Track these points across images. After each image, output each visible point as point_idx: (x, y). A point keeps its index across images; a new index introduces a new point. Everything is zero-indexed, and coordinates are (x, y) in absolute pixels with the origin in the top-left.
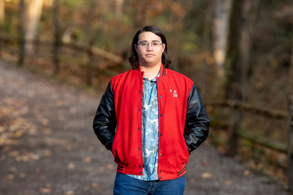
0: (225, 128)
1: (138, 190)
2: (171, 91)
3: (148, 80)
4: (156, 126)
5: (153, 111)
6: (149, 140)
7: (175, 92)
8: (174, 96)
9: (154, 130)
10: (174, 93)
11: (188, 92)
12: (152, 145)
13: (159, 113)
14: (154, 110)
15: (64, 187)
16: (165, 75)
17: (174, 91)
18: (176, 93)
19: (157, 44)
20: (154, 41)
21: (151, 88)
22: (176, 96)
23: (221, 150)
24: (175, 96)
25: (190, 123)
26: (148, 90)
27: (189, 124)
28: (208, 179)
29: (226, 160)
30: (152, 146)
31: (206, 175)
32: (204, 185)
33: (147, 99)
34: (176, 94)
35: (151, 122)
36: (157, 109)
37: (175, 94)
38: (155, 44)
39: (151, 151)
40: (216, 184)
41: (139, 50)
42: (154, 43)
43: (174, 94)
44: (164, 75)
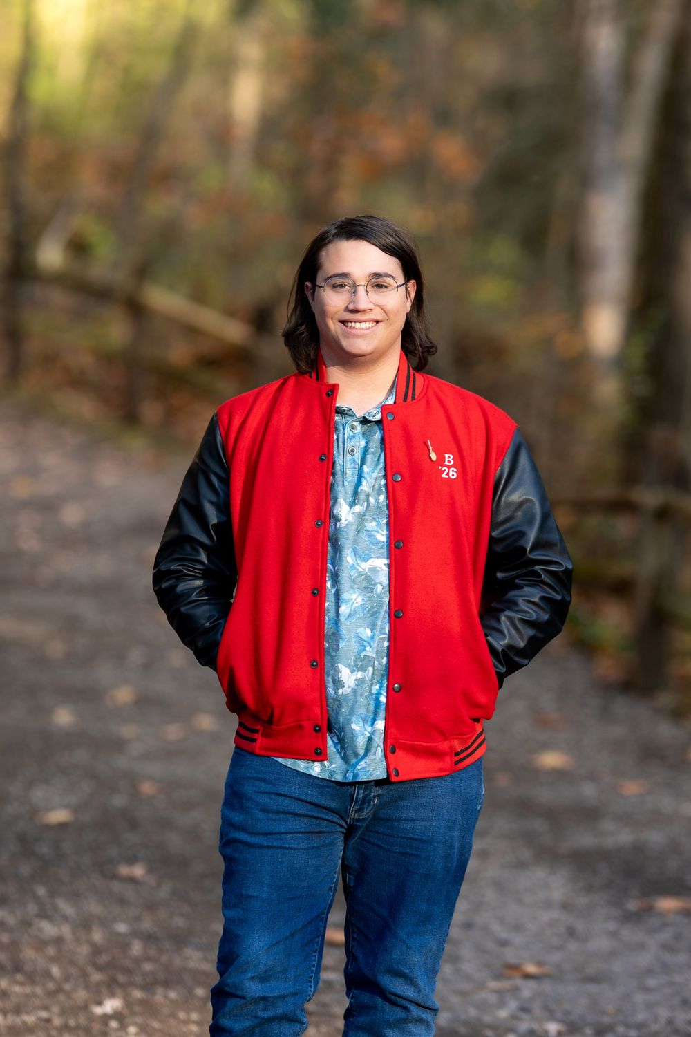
0: (622, 589)
1: (310, 813)
2: (434, 456)
3: (353, 415)
4: (380, 583)
5: (368, 528)
6: (353, 634)
7: (449, 458)
8: (444, 475)
9: (370, 599)
10: (446, 463)
11: (497, 460)
12: (364, 650)
13: (390, 537)
14: (371, 525)
15: (39, 794)
16: (413, 399)
17: (447, 455)
18: (452, 462)
19: (386, 287)
20: (377, 275)
21: (363, 443)
22: (453, 474)
23: (608, 667)
24: (448, 474)
25: (502, 571)
26: (352, 451)
27: (499, 575)
28: (559, 775)
29: (622, 706)
30: (362, 655)
31: (551, 759)
32: (544, 795)
33: (346, 484)
34: (452, 466)
35: (360, 570)
36: (385, 521)
37: (449, 467)
38: (379, 286)
39: (360, 675)
40: (588, 791)
41: (322, 305)
42: (377, 282)
43: (444, 468)
44: (409, 399)
